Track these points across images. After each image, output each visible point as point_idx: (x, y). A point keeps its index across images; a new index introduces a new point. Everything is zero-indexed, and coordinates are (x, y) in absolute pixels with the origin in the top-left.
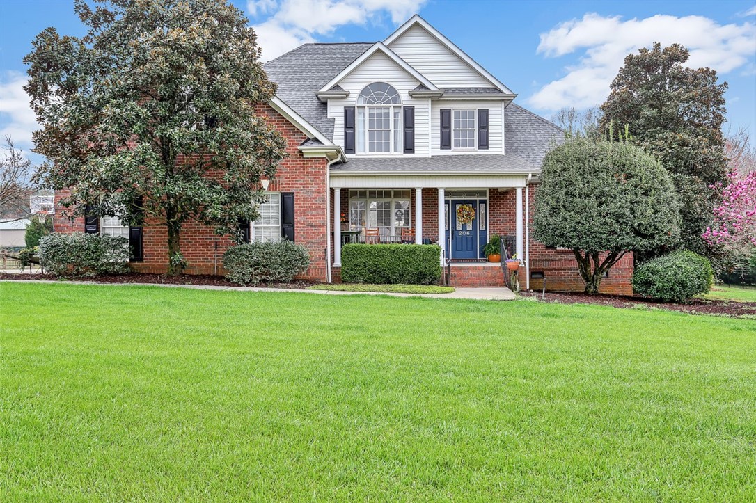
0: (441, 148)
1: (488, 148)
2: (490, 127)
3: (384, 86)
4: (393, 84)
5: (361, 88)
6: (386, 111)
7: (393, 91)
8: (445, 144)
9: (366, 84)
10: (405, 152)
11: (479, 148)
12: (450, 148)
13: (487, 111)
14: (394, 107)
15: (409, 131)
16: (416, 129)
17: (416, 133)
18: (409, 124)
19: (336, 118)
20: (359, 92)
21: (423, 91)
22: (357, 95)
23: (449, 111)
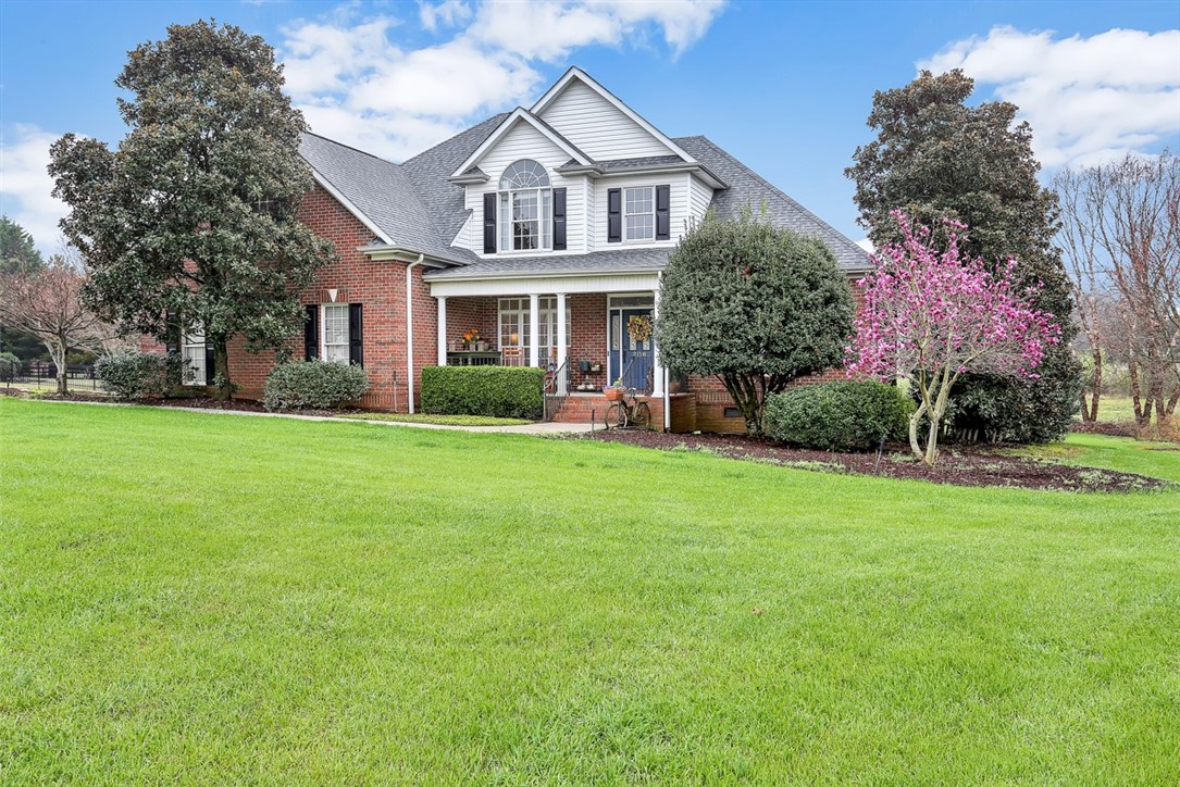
0: (609, 241)
1: (669, 238)
2: (671, 210)
3: (530, 163)
4: (539, 161)
5: (504, 168)
6: (533, 196)
7: (540, 169)
8: (614, 235)
9: (509, 163)
10: (554, 249)
11: (657, 239)
12: (620, 241)
13: (667, 188)
14: (542, 190)
15: (559, 221)
16: (568, 218)
17: (568, 223)
18: (560, 213)
19: (475, 209)
20: (501, 173)
21: (572, 167)
22: (498, 178)
23: (618, 191)
